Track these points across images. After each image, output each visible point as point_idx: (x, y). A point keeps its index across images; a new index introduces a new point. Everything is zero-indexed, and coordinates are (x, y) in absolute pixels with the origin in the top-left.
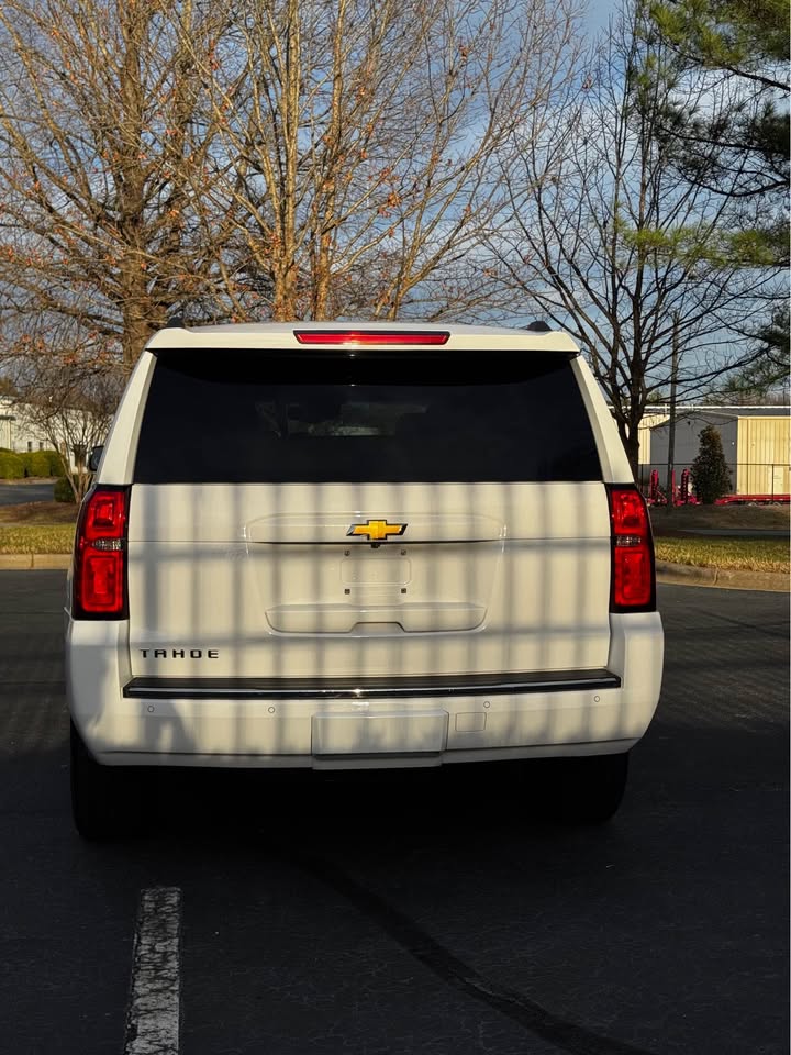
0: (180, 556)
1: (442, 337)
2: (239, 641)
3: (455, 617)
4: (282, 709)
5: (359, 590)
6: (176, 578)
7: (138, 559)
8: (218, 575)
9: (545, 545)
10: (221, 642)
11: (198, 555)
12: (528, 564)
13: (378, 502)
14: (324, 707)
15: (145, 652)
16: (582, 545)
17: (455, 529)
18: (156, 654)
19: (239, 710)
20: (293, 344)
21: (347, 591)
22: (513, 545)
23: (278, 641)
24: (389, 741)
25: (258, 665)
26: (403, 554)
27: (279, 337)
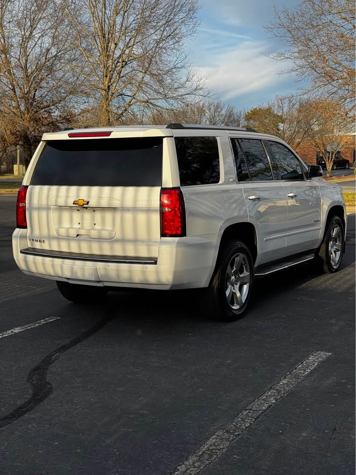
0: (36, 209)
1: (109, 134)
2: (49, 238)
3: (105, 234)
4: (53, 261)
5: (83, 223)
9: (135, 210)
10: (46, 238)
12: (129, 216)
13: (84, 192)
14: (63, 261)
17: (104, 203)
19: (43, 260)
20: (68, 138)
21: (79, 223)
22: (123, 209)
24: (79, 275)
26: (94, 211)
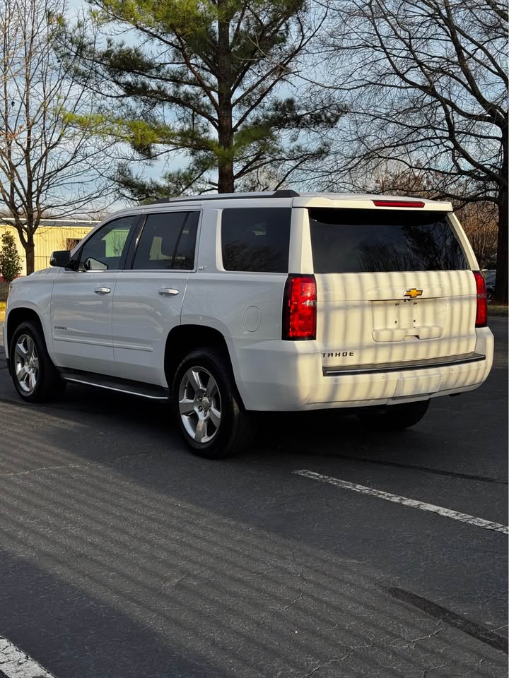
0: (339, 308)
1: (422, 205)
2: (362, 348)
4: (387, 376)
5: (400, 321)
6: (337, 318)
7: (321, 310)
8: (355, 316)
9: (461, 299)
10: (355, 349)
11: (346, 308)
14: (401, 374)
15: (324, 354)
16: (470, 299)
17: (436, 292)
18: (329, 355)
19: (371, 379)
20: (373, 206)
21: (396, 322)
22: (452, 299)
23: (376, 346)
25: (368, 359)
26: (414, 304)
27: (366, 203)
